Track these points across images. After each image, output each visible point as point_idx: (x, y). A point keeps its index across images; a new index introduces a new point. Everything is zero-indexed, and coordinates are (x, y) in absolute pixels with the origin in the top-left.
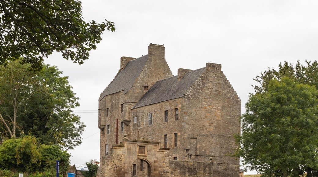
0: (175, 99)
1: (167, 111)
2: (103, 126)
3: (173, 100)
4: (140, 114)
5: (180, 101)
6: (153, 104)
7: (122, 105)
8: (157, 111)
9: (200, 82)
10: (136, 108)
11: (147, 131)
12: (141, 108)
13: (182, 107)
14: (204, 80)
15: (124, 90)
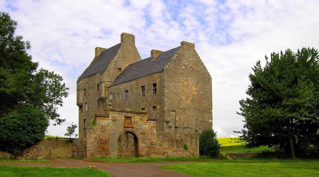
0: (153, 74)
1: (144, 86)
2: (81, 104)
3: (150, 76)
4: (116, 91)
5: (158, 76)
6: (129, 81)
7: (98, 85)
8: (133, 87)
9: (177, 59)
10: (112, 86)
11: (123, 106)
12: (117, 86)
13: (161, 81)
14: (180, 56)
15: (99, 72)
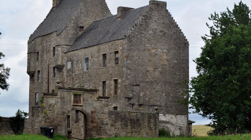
0: (114, 41)
1: (106, 54)
2: (33, 72)
3: (112, 42)
4: (75, 58)
5: (120, 43)
6: (89, 47)
7: (54, 48)
8: (94, 55)
9: (142, 22)
10: (70, 51)
11: (83, 78)
12: (76, 52)
13: (123, 49)
14: (147, 19)
15: (56, 32)
